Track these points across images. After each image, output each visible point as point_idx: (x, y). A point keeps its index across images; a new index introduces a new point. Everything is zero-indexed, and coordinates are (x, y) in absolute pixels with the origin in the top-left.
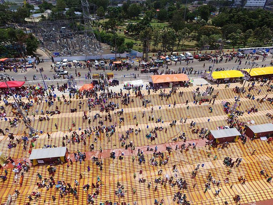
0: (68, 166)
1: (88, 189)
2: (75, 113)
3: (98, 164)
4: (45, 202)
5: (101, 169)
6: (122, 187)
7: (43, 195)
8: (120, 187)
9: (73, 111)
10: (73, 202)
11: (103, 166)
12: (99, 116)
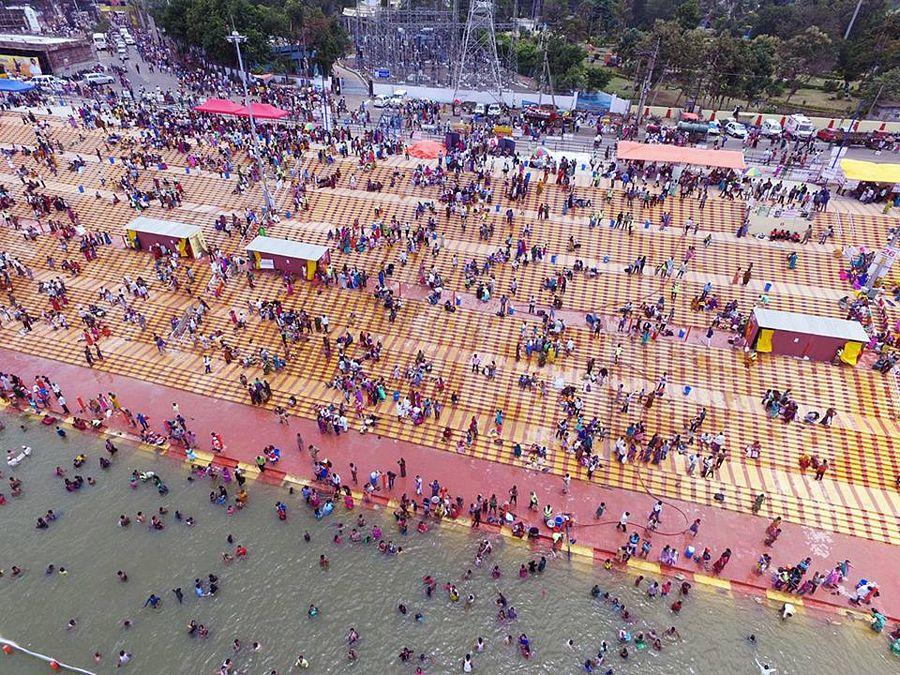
0: (320, 293)
1: (346, 346)
2: (376, 193)
3: (388, 305)
4: (250, 342)
5: (392, 319)
6: (427, 366)
7: (251, 328)
8: (423, 364)
9: (371, 188)
10: (306, 362)
11: (399, 314)
12: (432, 209)
